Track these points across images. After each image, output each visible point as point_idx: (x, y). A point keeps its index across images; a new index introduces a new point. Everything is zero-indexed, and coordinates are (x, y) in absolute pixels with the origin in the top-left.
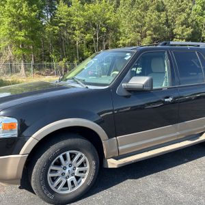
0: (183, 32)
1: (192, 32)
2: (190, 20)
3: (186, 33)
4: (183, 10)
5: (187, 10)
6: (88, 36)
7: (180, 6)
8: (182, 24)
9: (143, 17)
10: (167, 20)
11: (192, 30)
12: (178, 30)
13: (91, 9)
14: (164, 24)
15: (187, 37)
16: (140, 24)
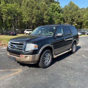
0: (47, 18)
1: (50, 18)
2: (49, 14)
3: (48, 18)
4: (46, 10)
5: (48, 10)
6: (9, 18)
7: (45, 8)
8: (46, 15)
9: (32, 11)
10: (41, 13)
11: (50, 17)
12: (45, 17)
13: (10, 6)
14: (40, 14)
15: (48, 20)
16: (31, 14)
